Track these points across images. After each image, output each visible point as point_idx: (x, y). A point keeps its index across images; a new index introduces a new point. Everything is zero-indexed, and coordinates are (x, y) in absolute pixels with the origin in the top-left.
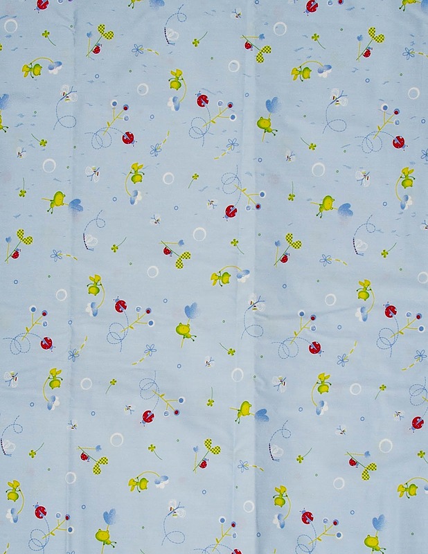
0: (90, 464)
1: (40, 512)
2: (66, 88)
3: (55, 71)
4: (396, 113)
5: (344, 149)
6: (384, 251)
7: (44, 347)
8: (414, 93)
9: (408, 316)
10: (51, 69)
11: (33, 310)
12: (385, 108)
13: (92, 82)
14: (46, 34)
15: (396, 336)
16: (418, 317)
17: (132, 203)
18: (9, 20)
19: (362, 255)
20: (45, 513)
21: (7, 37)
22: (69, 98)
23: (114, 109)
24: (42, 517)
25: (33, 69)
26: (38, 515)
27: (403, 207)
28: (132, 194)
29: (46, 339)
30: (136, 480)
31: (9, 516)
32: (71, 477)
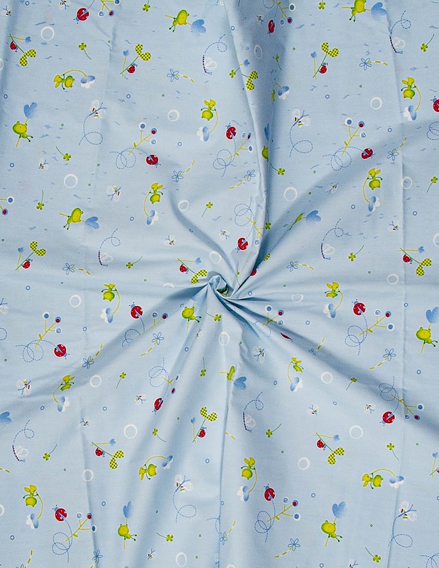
0: (106, 459)
1: (60, 514)
2: (95, 104)
3: (87, 85)
4: (361, 125)
5: (313, 170)
6: (351, 254)
7: (58, 354)
8: (376, 103)
9: (376, 313)
10: (84, 83)
11: (46, 316)
12: (349, 122)
13: (123, 101)
14: (83, 46)
15: (365, 334)
16: (388, 315)
17: (149, 223)
18: (47, 27)
19: (329, 259)
20: (65, 515)
21: (42, 44)
22: (99, 114)
23: (142, 131)
24: (63, 520)
25: (66, 80)
26: (58, 517)
27: (371, 209)
28: (150, 215)
29: (59, 346)
30: (145, 468)
31: (29, 522)
32: (88, 475)
